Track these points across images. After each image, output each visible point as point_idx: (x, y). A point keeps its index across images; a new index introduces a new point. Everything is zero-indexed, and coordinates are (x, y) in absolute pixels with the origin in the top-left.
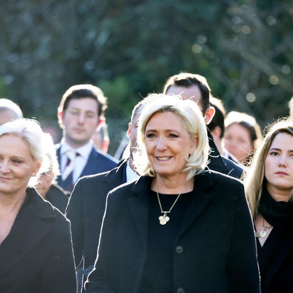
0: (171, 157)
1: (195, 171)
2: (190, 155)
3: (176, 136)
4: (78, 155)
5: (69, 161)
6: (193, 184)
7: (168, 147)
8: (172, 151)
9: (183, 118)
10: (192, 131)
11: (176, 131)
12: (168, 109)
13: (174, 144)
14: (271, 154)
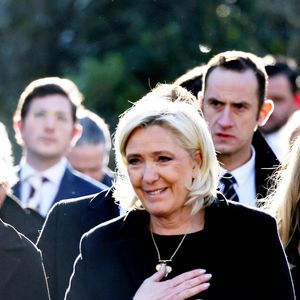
0: (166, 188)
1: (202, 202)
2: (193, 179)
3: (169, 159)
4: (45, 180)
5: (33, 192)
6: (203, 219)
7: (160, 176)
8: (165, 180)
9: (175, 131)
10: (191, 146)
11: (168, 153)
12: (152, 121)
13: (168, 170)
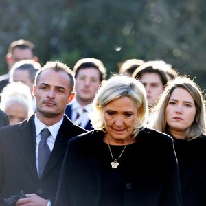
0: (125, 129)
3: (130, 115)
4: (85, 111)
14: (170, 103)
